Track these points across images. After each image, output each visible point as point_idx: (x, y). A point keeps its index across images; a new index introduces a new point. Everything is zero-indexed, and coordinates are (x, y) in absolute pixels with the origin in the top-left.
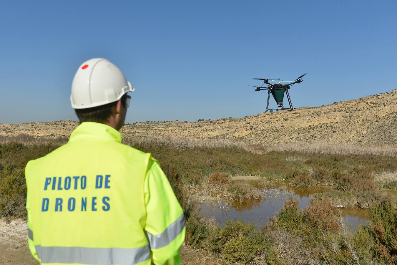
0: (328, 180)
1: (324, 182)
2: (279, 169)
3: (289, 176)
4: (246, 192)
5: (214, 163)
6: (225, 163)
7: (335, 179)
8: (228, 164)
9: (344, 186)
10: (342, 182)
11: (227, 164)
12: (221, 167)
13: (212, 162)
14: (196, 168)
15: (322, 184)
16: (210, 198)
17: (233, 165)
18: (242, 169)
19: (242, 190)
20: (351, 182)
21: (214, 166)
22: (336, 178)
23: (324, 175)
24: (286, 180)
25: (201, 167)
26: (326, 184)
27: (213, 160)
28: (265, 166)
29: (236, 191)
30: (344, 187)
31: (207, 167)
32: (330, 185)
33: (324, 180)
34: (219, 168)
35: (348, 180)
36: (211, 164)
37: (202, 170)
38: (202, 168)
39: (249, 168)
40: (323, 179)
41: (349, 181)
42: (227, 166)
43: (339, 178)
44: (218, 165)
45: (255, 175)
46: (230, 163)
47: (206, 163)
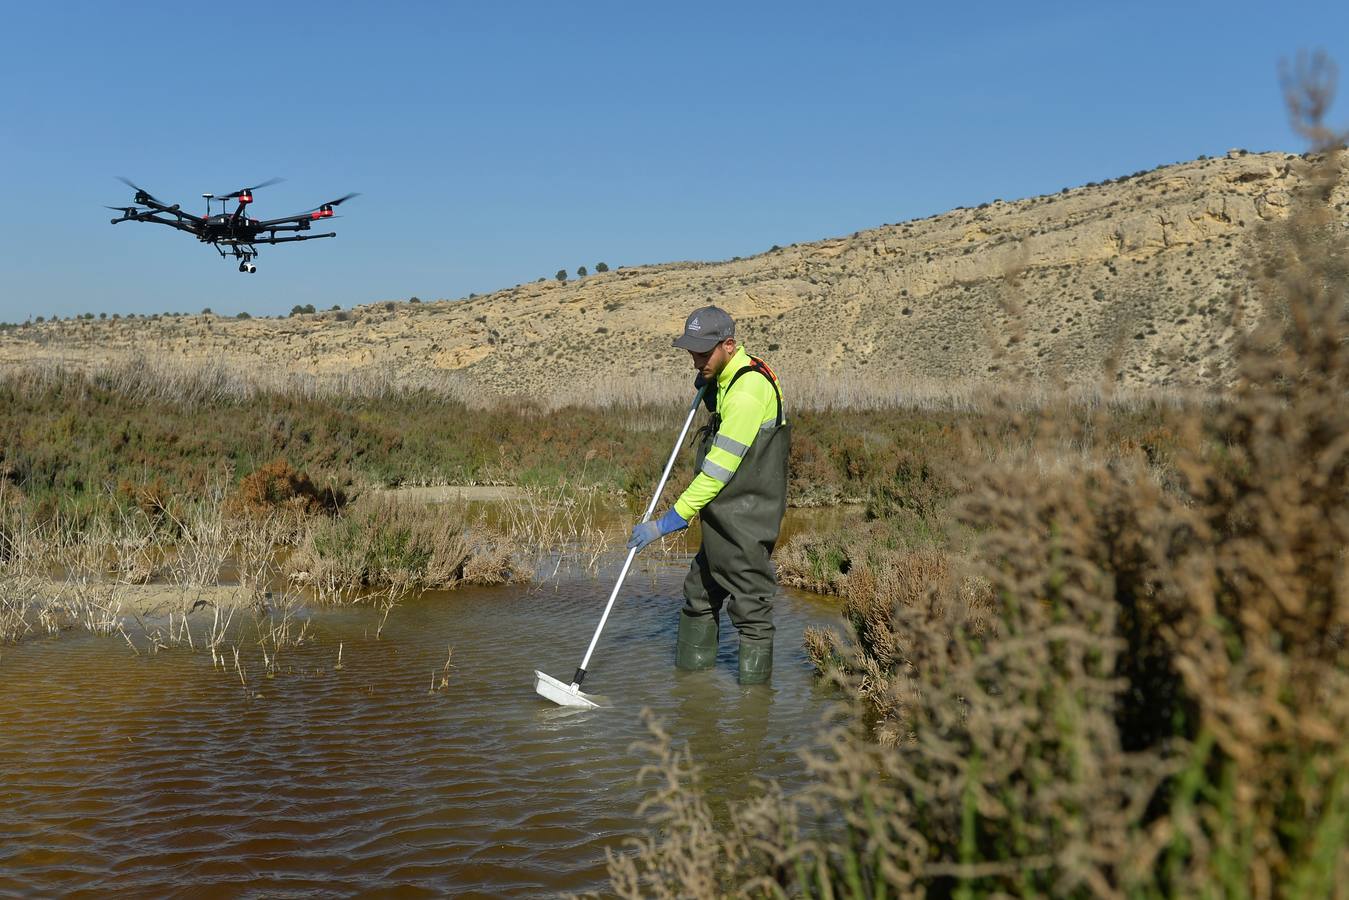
0: (818, 482)
1: (802, 491)
3: (646, 475)
4: (425, 551)
5: (298, 430)
6: (354, 433)
7: (845, 479)
8: (367, 437)
9: (904, 500)
10: (892, 483)
11: (361, 434)
12: (328, 450)
13: (287, 424)
14: (204, 455)
15: (795, 502)
17: (391, 440)
18: (432, 457)
20: (935, 480)
21: (296, 442)
22: (850, 475)
23: (800, 458)
24: (631, 492)
25: (232, 449)
26: (809, 500)
27: (291, 418)
28: (534, 440)
30: (902, 505)
31: (259, 449)
32: (825, 505)
33: (802, 481)
34: (318, 454)
35: (919, 474)
36: (285, 434)
37: (234, 463)
38: (233, 456)
39: (466, 453)
40: (797, 477)
41: (925, 475)
42: (363, 446)
43: (861, 475)
44: (315, 438)
45: (495, 483)
46: (377, 431)
47: (256, 432)
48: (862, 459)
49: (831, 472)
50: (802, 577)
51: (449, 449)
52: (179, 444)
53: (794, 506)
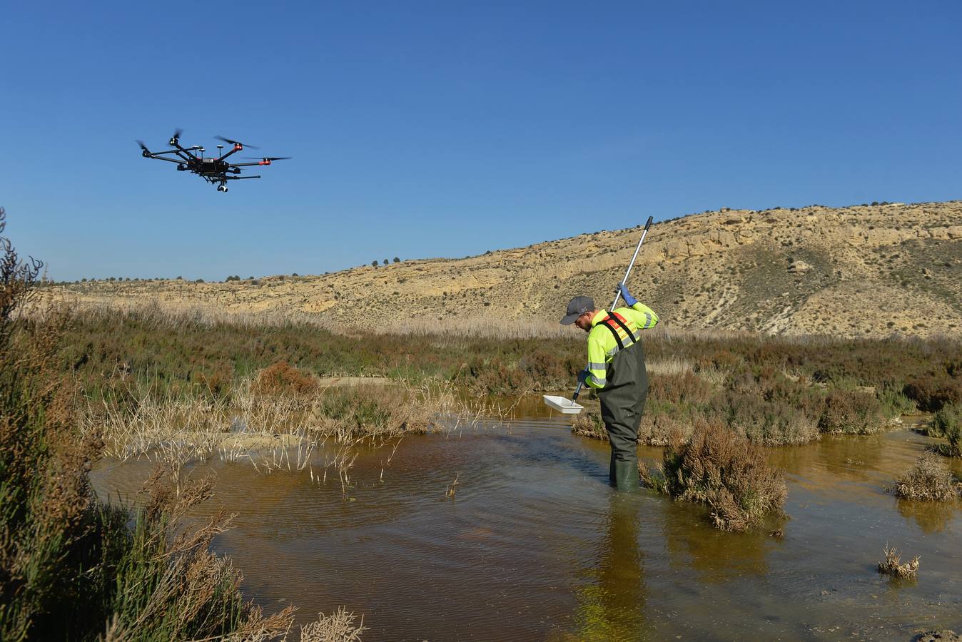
1: (549, 382)
2: (429, 358)
3: (463, 373)
5: (268, 345)
6: (297, 348)
8: (303, 350)
11: (301, 348)
12: (286, 356)
13: (262, 342)
14: (218, 358)
15: (545, 389)
16: (264, 438)
17: (317, 351)
18: (339, 361)
19: (374, 405)
21: (267, 352)
22: (571, 374)
23: (548, 365)
24: (453, 381)
25: (233, 355)
26: (552, 388)
27: (265, 338)
28: (395, 353)
29: (352, 413)
31: (248, 355)
32: (560, 390)
33: (550, 377)
34: (281, 359)
36: (261, 347)
37: (235, 362)
38: (234, 359)
39: (358, 359)
40: (546, 375)
42: (303, 355)
44: (278, 350)
45: (374, 376)
46: (309, 346)
47: (246, 346)
48: (577, 366)
49: (564, 373)
50: (589, 430)
51: (348, 357)
52: (204, 352)
53: (545, 391)
